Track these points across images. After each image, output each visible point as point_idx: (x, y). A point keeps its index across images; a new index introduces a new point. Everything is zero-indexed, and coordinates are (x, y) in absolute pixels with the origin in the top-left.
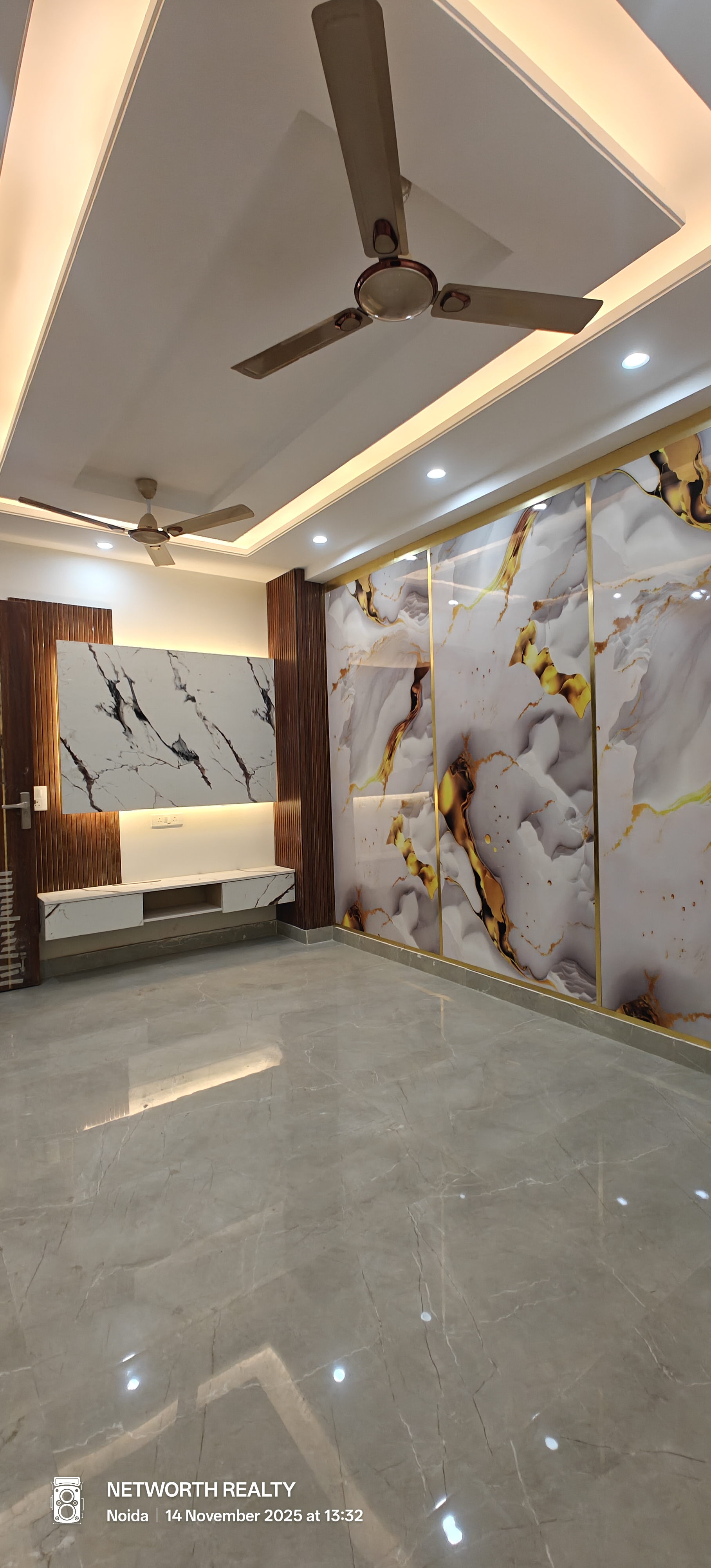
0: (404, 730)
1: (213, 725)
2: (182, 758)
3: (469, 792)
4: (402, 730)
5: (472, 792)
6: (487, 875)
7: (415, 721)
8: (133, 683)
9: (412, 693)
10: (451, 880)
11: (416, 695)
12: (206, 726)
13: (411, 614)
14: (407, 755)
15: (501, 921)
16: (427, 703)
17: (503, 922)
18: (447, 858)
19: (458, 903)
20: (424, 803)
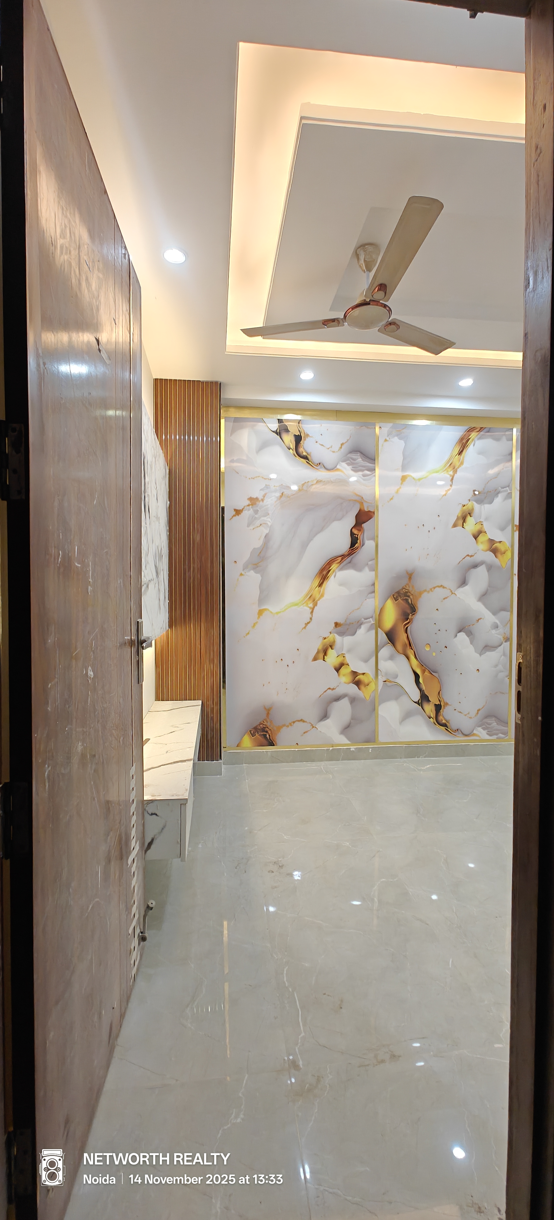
3: (411, 614)
4: (338, 562)
5: (414, 614)
6: (426, 673)
7: (354, 556)
9: (352, 534)
10: (390, 681)
11: (356, 536)
13: (352, 468)
14: (343, 584)
16: (369, 544)
17: (439, 704)
18: (386, 665)
19: (397, 698)
20: (361, 624)
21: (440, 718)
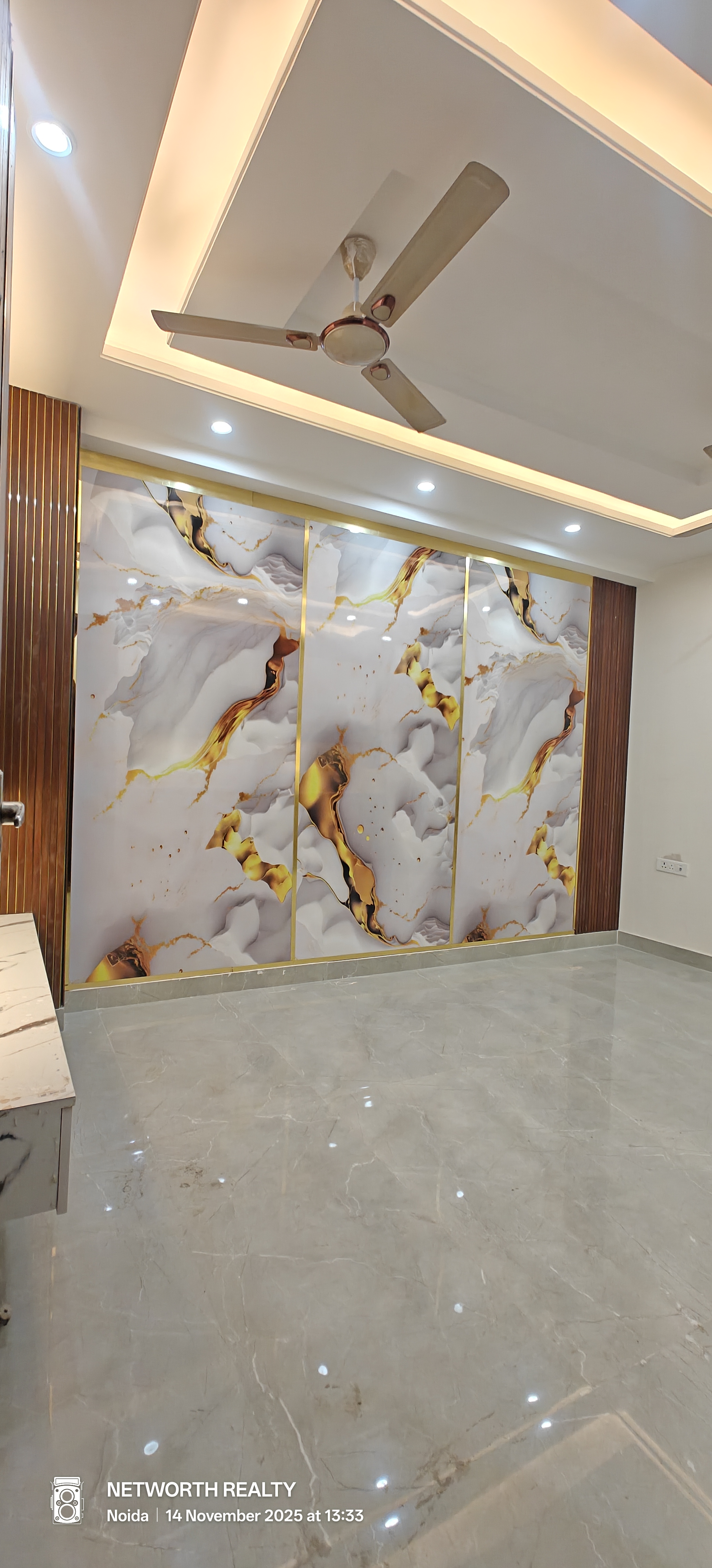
0: (250, 708)
3: (341, 784)
4: (246, 709)
5: (345, 785)
6: (357, 864)
7: (269, 702)
9: (268, 669)
10: (311, 876)
11: (274, 673)
13: (273, 578)
14: (253, 740)
16: (290, 686)
17: (372, 904)
18: (307, 854)
19: (320, 898)
20: (277, 796)
21: (373, 923)
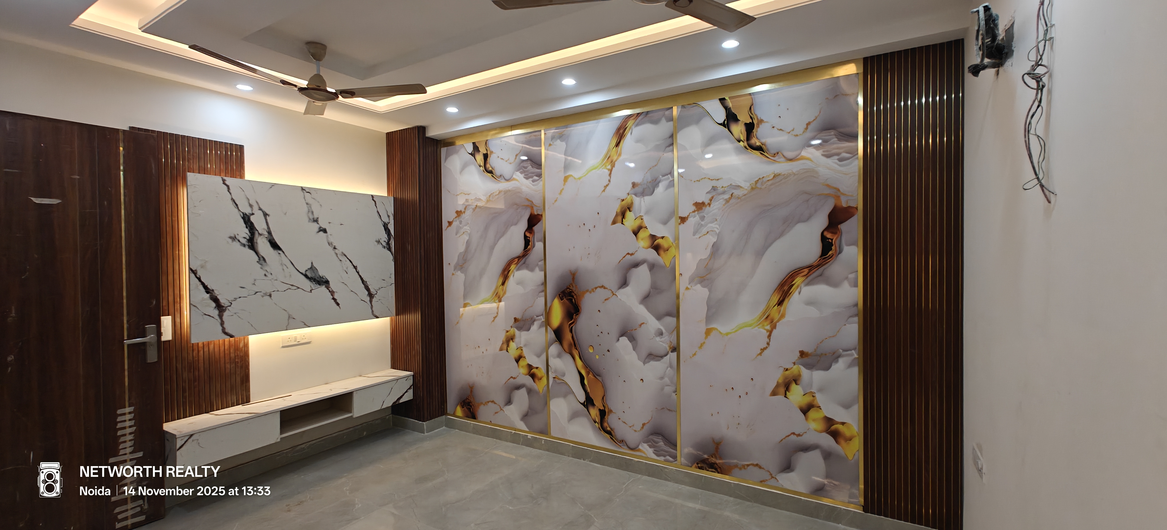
0: (517, 264)
1: (342, 253)
2: (314, 283)
3: (575, 314)
4: (516, 264)
5: (578, 314)
6: (590, 375)
7: (528, 258)
8: (267, 216)
9: (525, 237)
10: (559, 379)
11: (529, 238)
12: (337, 254)
13: (525, 176)
14: (520, 283)
15: (602, 408)
16: (539, 245)
17: (604, 409)
18: (555, 363)
19: (565, 396)
20: (534, 321)
21: (605, 425)
